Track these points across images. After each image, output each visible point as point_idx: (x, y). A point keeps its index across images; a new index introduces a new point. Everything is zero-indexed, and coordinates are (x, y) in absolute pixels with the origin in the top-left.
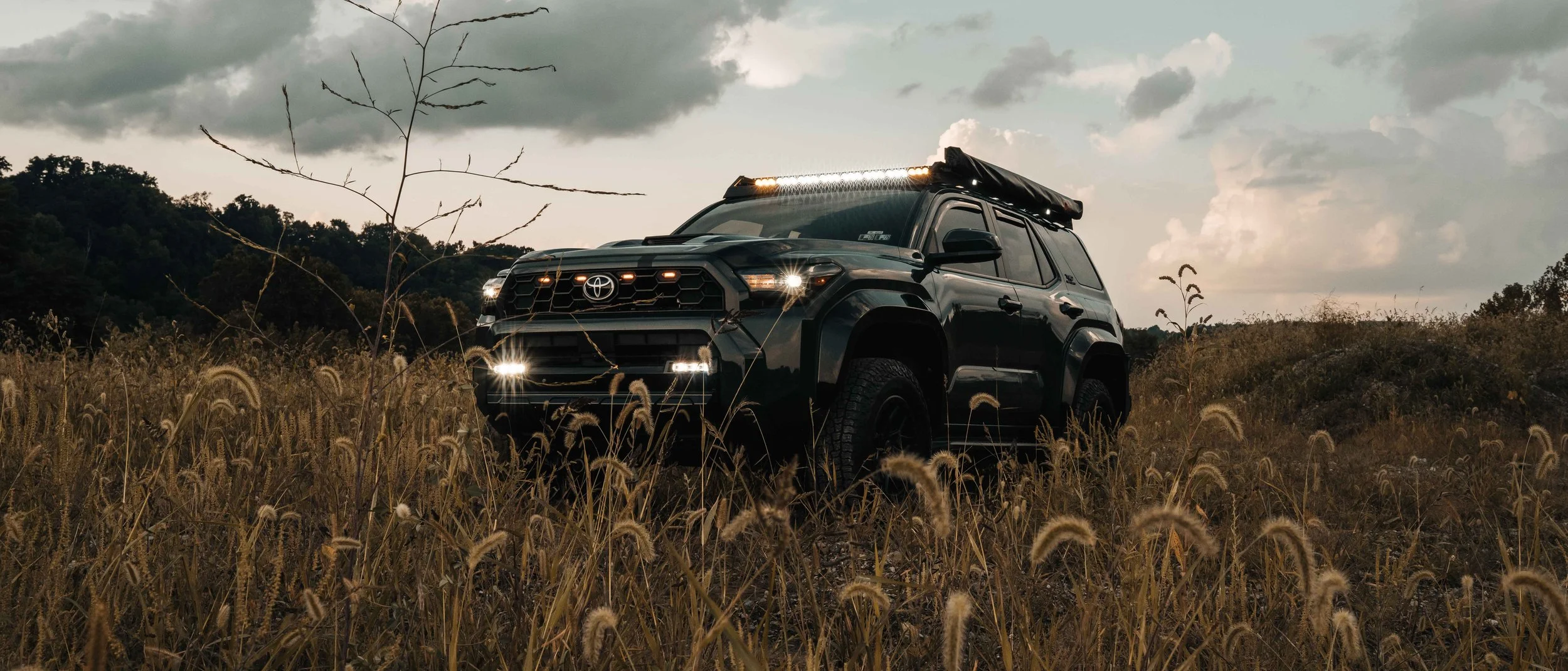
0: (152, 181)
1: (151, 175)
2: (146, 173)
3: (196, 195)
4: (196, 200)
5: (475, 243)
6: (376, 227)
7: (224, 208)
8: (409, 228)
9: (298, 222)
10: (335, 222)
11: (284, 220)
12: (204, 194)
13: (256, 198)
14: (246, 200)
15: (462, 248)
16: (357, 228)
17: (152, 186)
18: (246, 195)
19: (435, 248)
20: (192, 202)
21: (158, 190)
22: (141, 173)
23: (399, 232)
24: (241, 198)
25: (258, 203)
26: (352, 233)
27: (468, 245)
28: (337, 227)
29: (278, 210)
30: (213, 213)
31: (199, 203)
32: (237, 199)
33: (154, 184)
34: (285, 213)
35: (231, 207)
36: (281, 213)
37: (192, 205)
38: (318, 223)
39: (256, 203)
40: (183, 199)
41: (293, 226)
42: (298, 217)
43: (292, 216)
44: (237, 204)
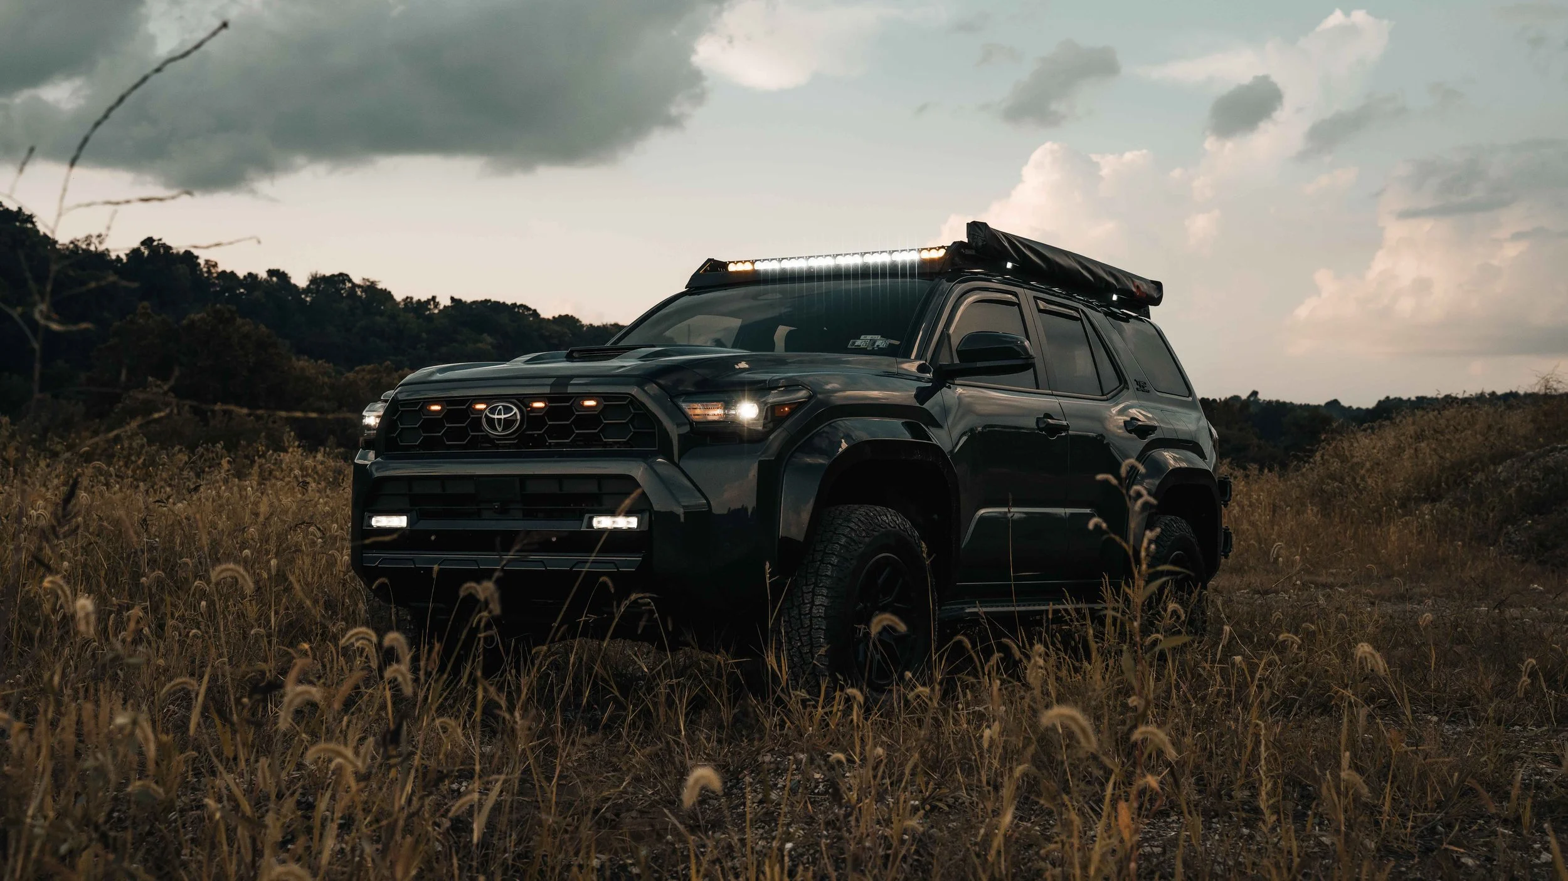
0: (30, 218)
1: (27, 211)
2: (20, 209)
3: (88, 238)
4: (89, 244)
5: (452, 299)
6: (324, 279)
7: (127, 255)
8: (368, 280)
9: (224, 272)
10: (271, 273)
11: (205, 270)
12: (99, 236)
13: (168, 241)
14: (155, 243)
15: (437, 305)
16: (300, 280)
17: (29, 226)
18: (155, 238)
19: (402, 305)
20: (84, 246)
21: (38, 231)
22: (14, 208)
23: (354, 285)
24: (148, 242)
25: (170, 248)
26: (295, 286)
27: (444, 301)
28: (275, 279)
29: (197, 257)
30: (112, 261)
31: (92, 248)
32: (143, 243)
33: (33, 223)
34: (207, 262)
35: (135, 253)
36: (201, 261)
37: (83, 250)
38: (250, 274)
39: (168, 248)
40: (72, 242)
41: (217, 278)
42: (224, 266)
43: (215, 265)
44: (142, 248)
